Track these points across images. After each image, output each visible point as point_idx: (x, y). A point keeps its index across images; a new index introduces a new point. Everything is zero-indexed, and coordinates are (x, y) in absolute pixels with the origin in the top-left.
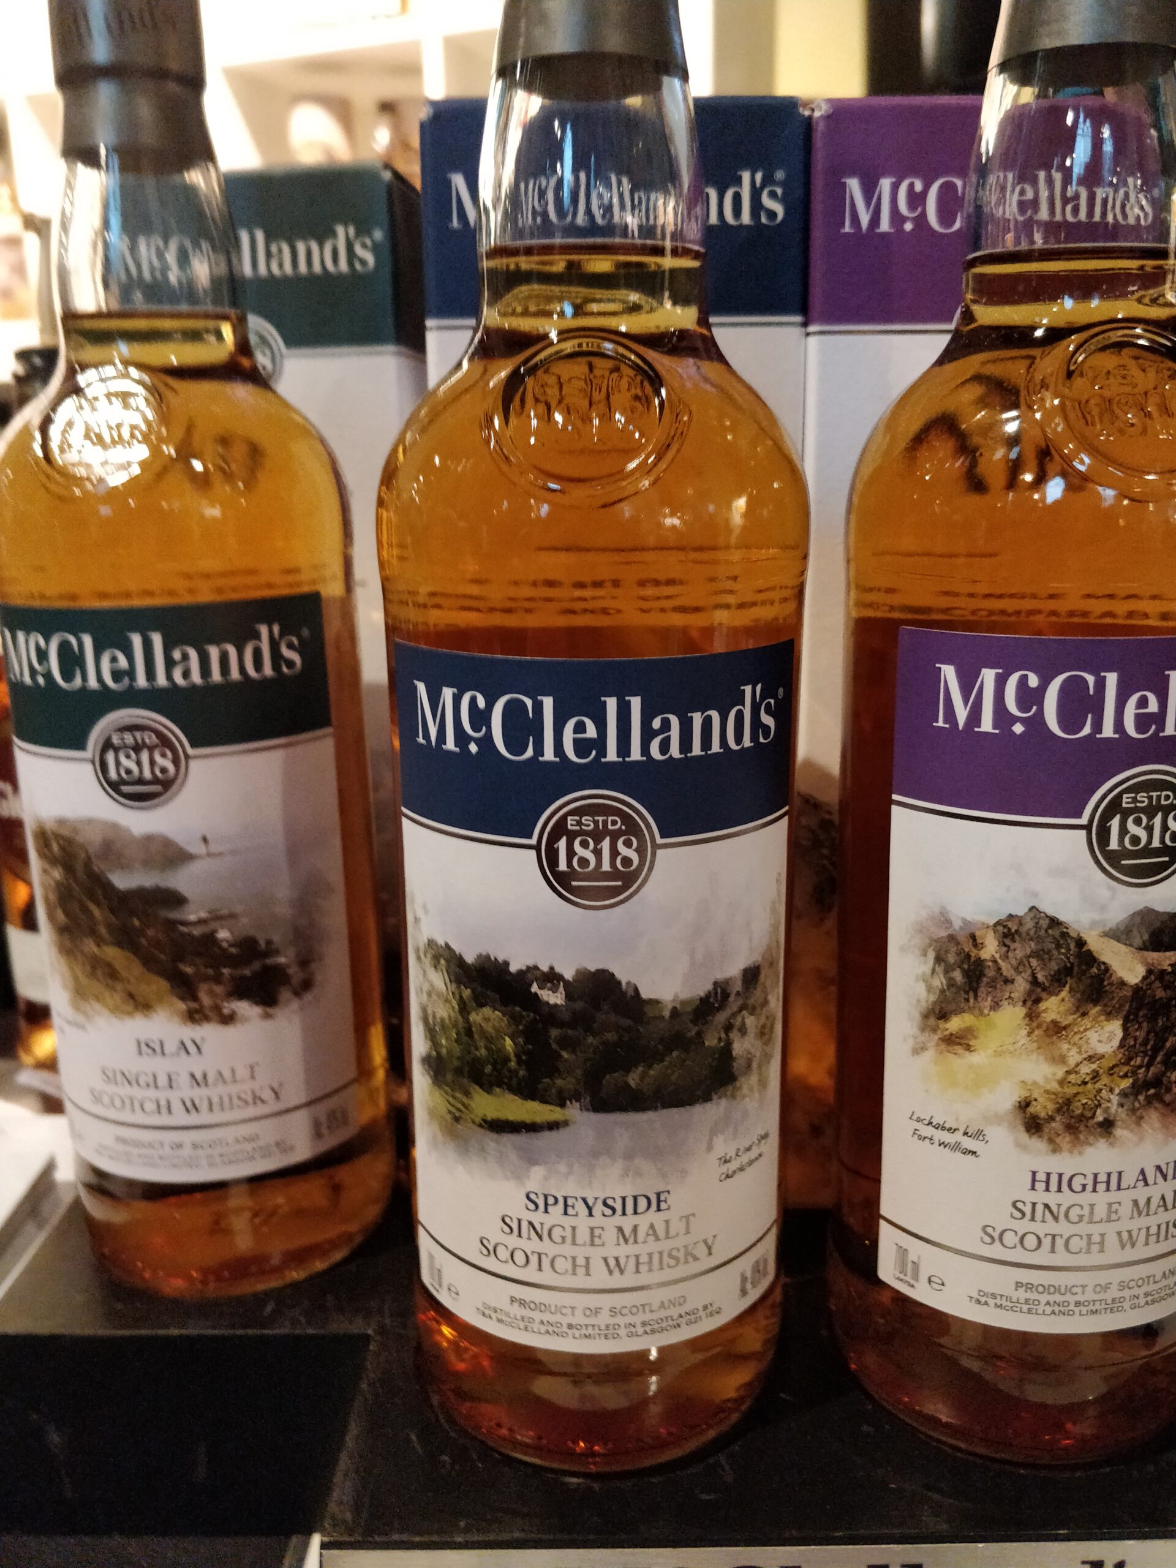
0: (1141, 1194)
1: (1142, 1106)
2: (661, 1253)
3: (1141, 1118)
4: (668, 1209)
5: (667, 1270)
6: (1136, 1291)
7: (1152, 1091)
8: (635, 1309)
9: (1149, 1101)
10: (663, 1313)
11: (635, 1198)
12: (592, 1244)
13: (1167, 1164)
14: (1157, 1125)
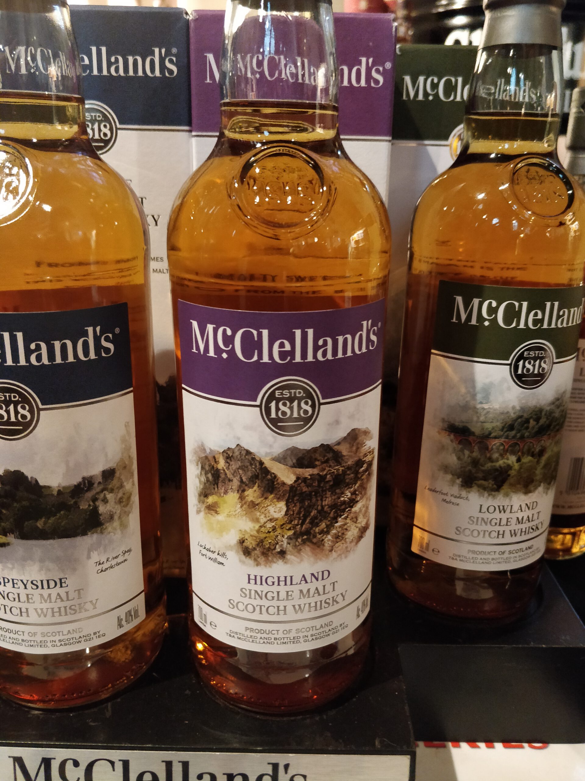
0: (304, 587)
1: (300, 544)
2: (65, 607)
3: (301, 550)
4: (67, 586)
5: (70, 615)
6: (306, 634)
7: (305, 537)
8: (54, 634)
9: (304, 542)
10: (70, 636)
11: (48, 581)
12: (28, 602)
13: (318, 573)
14: (310, 553)
